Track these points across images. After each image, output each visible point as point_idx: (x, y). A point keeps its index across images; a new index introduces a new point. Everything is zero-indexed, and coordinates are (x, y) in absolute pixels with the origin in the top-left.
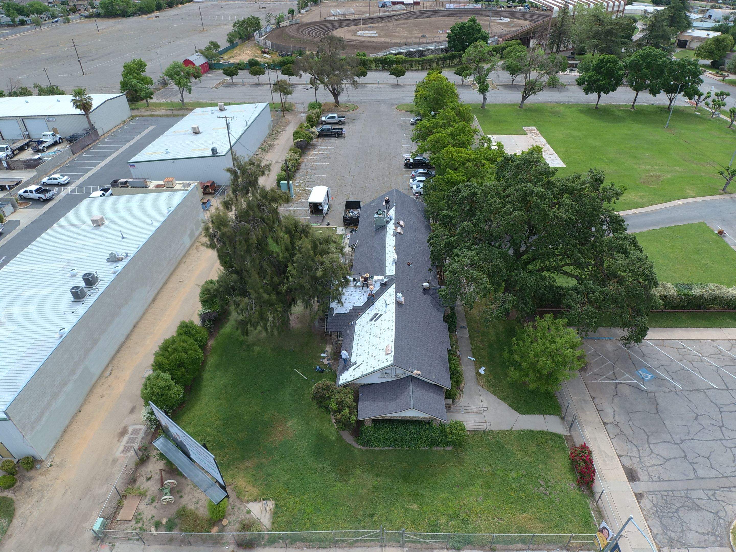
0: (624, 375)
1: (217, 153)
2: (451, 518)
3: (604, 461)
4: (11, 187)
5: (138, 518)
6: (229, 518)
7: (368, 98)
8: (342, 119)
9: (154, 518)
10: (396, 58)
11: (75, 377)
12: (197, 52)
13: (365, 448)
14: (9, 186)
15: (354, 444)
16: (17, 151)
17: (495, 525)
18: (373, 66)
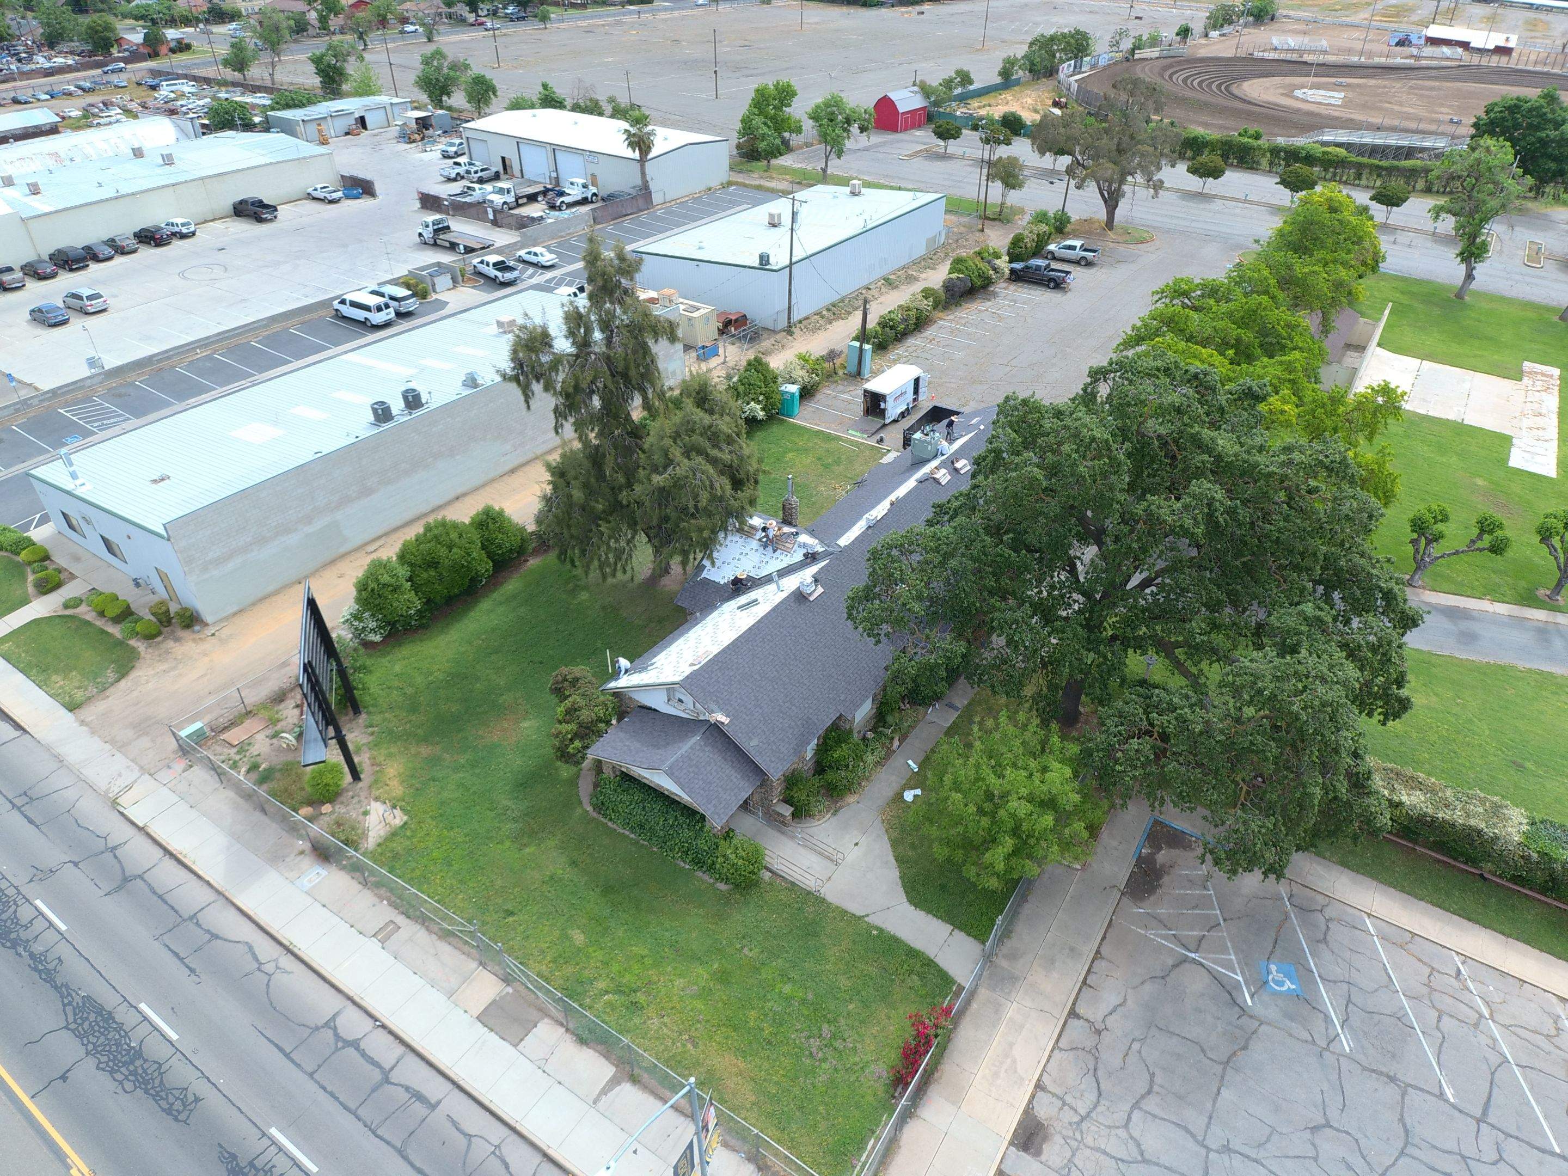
0: (1225, 950)
1: (768, 263)
2: (619, 991)
3: (996, 1075)
4: (469, 250)
5: (242, 748)
6: (337, 807)
7: (1193, 224)
8: (1089, 255)
9: (257, 757)
10: (1324, 153)
11: (310, 529)
12: (914, 85)
13: (595, 815)
14: (465, 247)
15: (585, 799)
16: (525, 200)
17: (673, 1043)
18: (1264, 163)
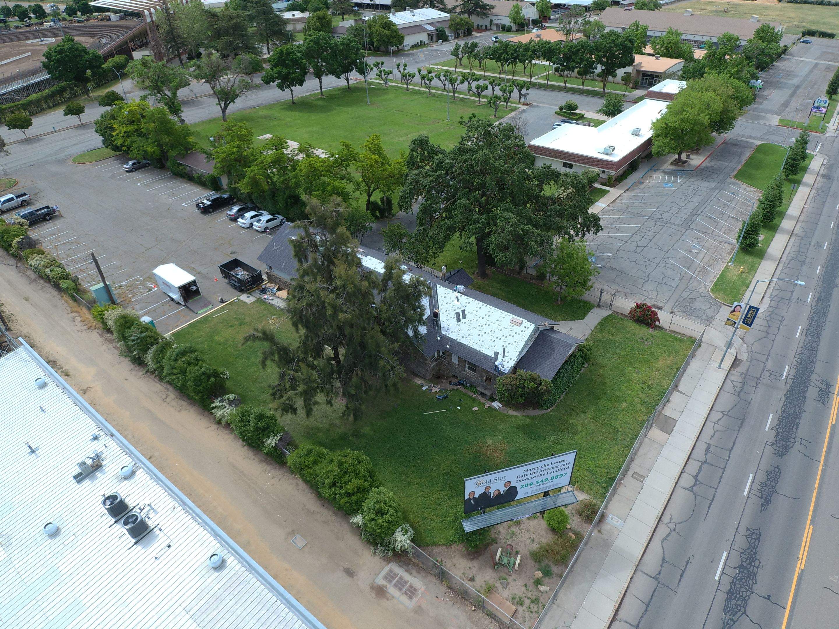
5: (518, 602)
8: (25, 197)
9: (528, 585)
15: (544, 412)
